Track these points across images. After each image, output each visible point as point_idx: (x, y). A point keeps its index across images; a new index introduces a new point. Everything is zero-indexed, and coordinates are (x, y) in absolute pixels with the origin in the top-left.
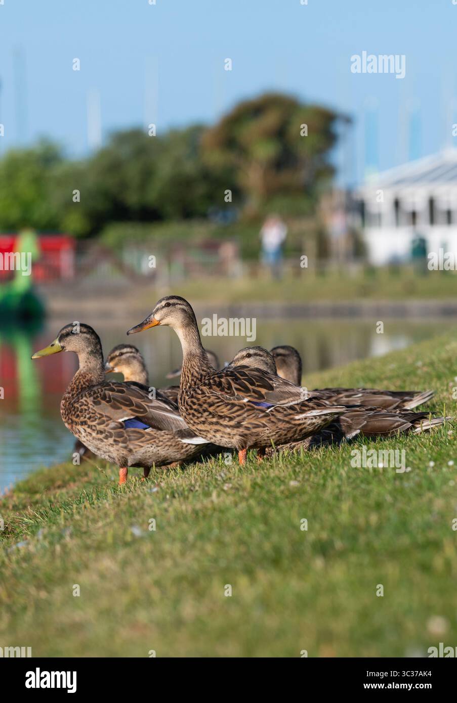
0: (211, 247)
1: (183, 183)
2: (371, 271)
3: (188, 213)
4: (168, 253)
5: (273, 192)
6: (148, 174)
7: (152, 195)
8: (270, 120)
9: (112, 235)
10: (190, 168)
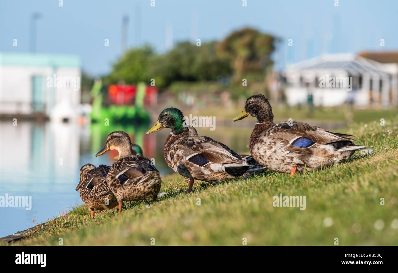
0: (218, 93)
1: (207, 66)
2: (288, 107)
3: (209, 78)
4: (199, 96)
5: (247, 71)
6: (191, 61)
7: (194, 70)
8: (246, 39)
9: (175, 87)
10: (211, 59)
